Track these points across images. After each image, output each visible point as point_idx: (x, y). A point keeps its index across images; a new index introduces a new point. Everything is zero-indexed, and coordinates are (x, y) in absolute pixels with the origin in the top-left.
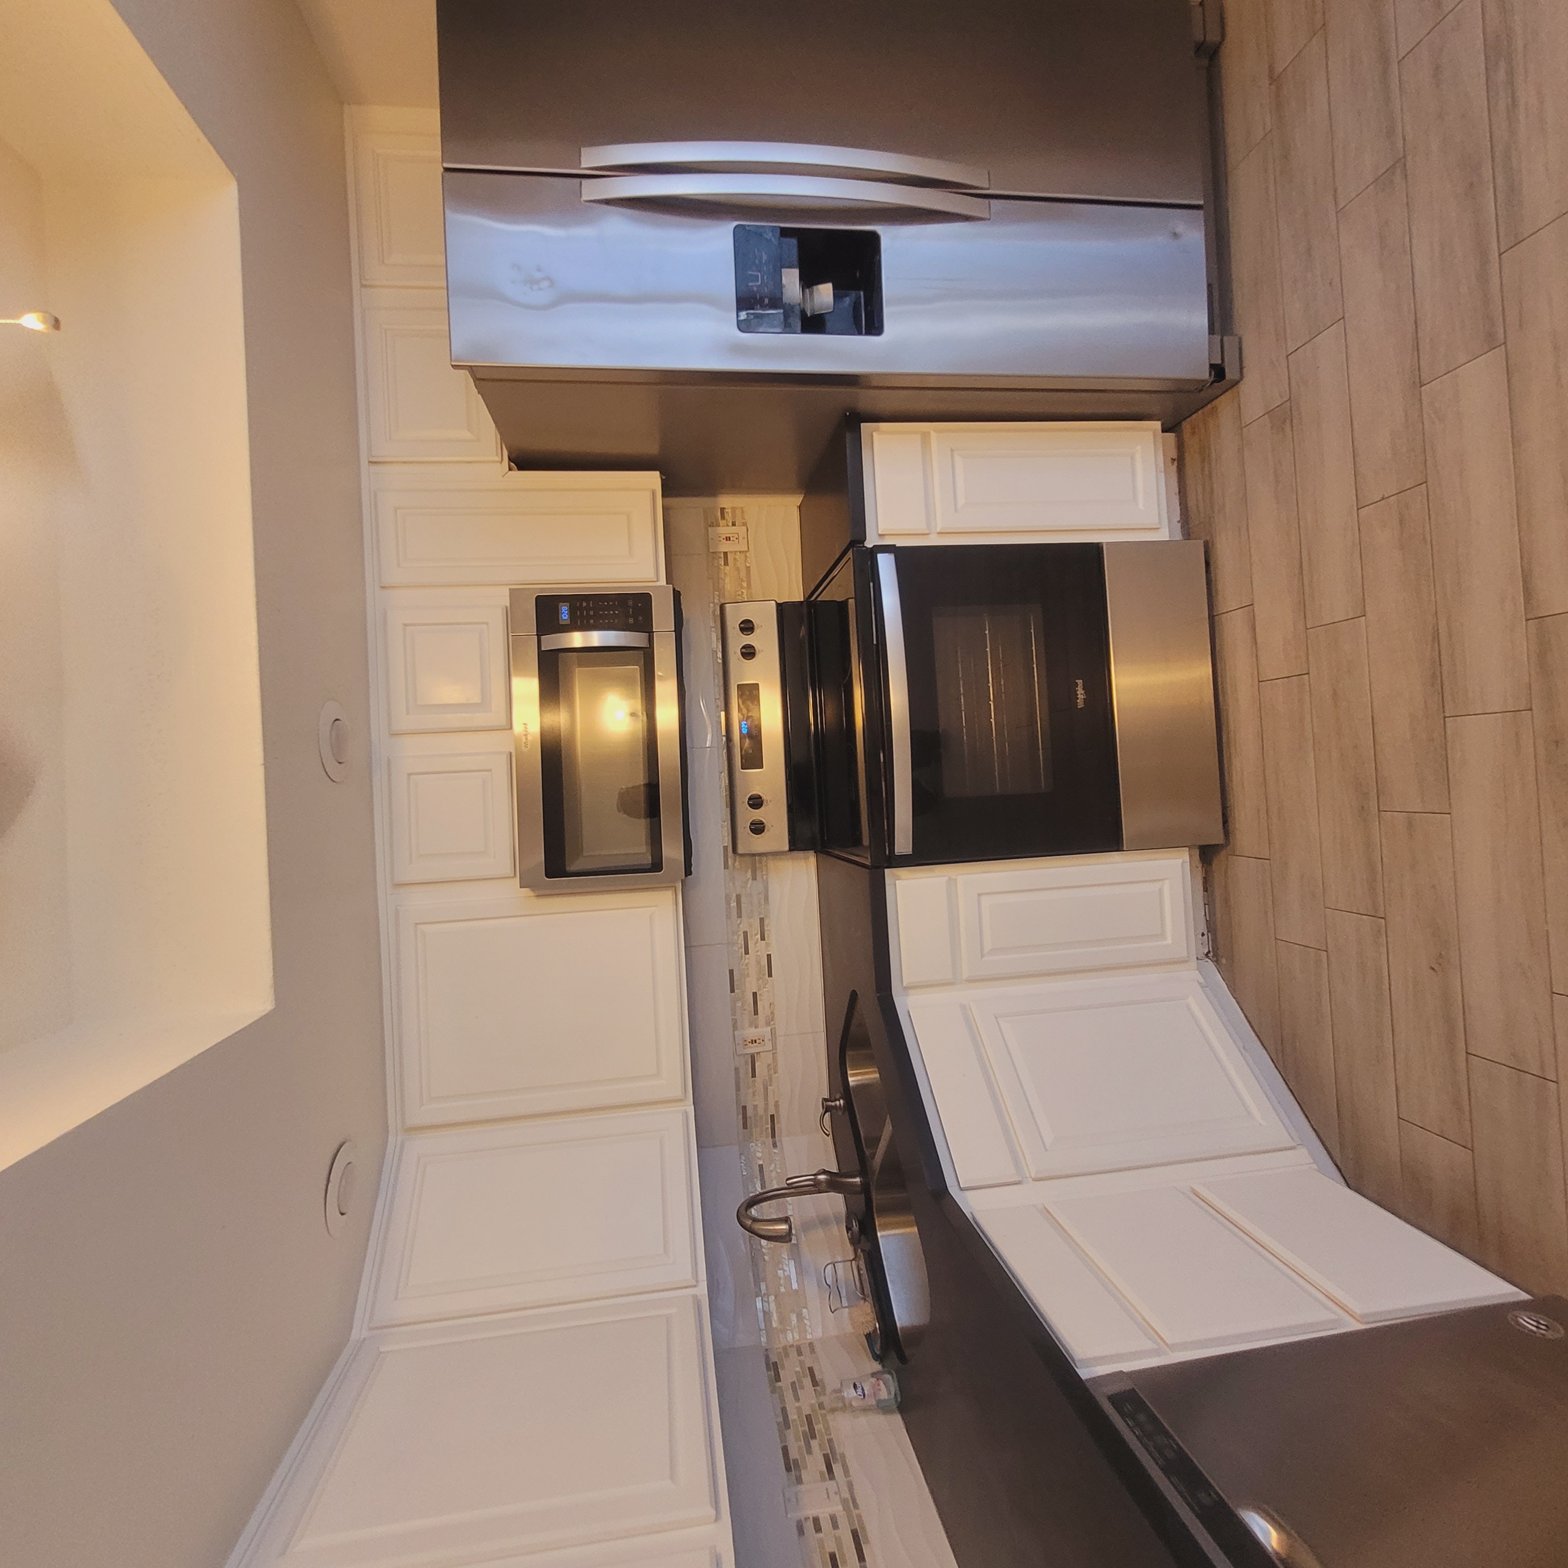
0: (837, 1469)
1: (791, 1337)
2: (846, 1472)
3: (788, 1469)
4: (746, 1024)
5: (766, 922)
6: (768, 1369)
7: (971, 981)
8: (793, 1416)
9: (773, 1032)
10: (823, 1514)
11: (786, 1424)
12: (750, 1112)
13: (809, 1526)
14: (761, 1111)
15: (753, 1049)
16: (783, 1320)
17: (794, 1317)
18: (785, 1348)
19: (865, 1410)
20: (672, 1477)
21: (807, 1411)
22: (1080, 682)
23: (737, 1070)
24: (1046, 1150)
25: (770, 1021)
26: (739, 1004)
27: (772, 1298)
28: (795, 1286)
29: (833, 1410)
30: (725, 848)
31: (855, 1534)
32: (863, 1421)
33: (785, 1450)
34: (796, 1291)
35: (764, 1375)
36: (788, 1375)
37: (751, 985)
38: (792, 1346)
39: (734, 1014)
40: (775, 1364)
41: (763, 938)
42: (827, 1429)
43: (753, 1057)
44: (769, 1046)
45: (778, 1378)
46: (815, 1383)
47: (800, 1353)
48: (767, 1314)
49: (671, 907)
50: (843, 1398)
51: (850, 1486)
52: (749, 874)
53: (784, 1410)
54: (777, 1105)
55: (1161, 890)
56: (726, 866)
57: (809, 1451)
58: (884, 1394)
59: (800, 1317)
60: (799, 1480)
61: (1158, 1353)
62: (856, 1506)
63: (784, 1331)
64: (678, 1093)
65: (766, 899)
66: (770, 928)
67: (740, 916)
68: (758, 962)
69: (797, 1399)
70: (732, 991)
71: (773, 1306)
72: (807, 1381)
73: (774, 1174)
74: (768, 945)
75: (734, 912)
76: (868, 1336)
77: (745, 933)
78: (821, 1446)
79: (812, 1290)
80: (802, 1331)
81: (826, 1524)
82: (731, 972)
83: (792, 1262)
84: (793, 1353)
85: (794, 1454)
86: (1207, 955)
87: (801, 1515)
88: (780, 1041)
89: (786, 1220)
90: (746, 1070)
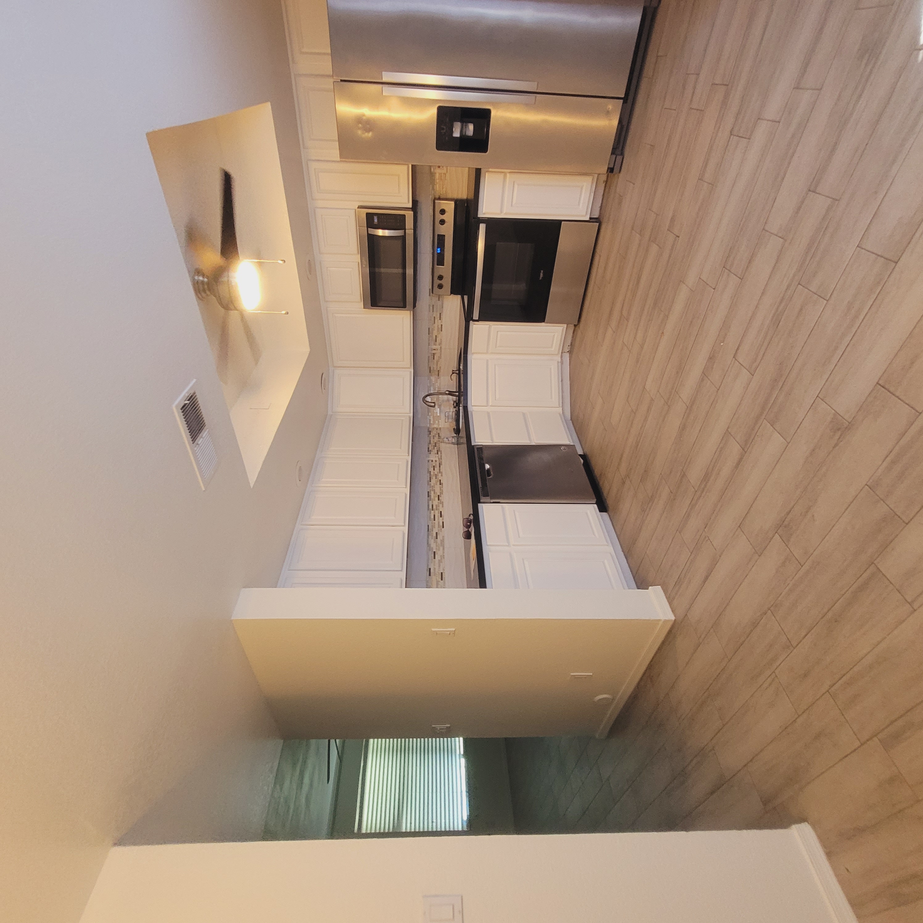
0: (439, 453)
1: (435, 426)
2: (441, 453)
3: (428, 451)
4: (433, 344)
5: (441, 314)
6: (428, 432)
7: (492, 353)
8: (432, 442)
9: (441, 348)
10: (434, 460)
11: (430, 443)
12: (432, 369)
13: (430, 461)
14: (435, 369)
15: (434, 352)
16: (434, 422)
17: (437, 422)
18: (433, 428)
19: (449, 443)
20: (400, 448)
21: (435, 441)
22: (542, 271)
23: (429, 357)
24: (495, 400)
25: (440, 344)
26: (431, 338)
27: (432, 417)
28: (438, 415)
29: (442, 442)
30: (430, 289)
31: (440, 464)
32: (448, 445)
33: (428, 448)
34: (438, 416)
35: (427, 433)
36: (432, 434)
37: (435, 333)
38: (435, 428)
39: (429, 340)
40: (430, 431)
41: (440, 319)
42: (439, 446)
43: (434, 354)
44: (439, 351)
45: (430, 434)
46: (439, 436)
47: (437, 430)
48: (430, 420)
49: (409, 317)
50: (444, 440)
51: (441, 456)
52: (437, 299)
53: (430, 441)
54: (440, 367)
55: (554, 335)
56: (430, 295)
57: (434, 449)
58: (454, 441)
59: (439, 422)
60: (430, 454)
61: (492, 443)
62: (441, 459)
63: (434, 424)
64: (409, 366)
65: (442, 307)
66: (443, 317)
67: (433, 311)
68: (438, 326)
69: (434, 439)
70: (429, 334)
71: (432, 419)
72: (437, 436)
73: (437, 386)
74: (441, 322)
75: (431, 311)
76: (454, 429)
77: (434, 317)
78: (437, 448)
79: (443, 416)
80: (438, 424)
81: (434, 461)
82: (429, 329)
83: (439, 409)
84: (435, 429)
85: (430, 449)
86: (568, 352)
87: (429, 459)
88: (443, 350)
89: (434, 403)
90: (431, 357)
